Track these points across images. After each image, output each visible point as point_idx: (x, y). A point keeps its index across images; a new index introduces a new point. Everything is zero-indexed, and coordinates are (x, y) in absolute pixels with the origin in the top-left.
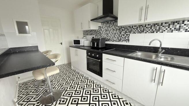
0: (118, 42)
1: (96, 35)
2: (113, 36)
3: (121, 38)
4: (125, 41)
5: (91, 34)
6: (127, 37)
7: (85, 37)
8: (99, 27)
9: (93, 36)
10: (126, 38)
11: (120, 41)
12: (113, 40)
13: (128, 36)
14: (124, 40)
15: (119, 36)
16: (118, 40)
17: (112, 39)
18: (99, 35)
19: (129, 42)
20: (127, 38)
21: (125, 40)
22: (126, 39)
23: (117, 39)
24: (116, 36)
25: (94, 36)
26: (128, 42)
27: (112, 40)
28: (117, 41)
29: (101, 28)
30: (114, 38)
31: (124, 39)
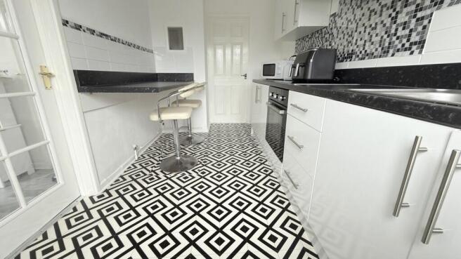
0: (380, 57)
2: (367, 37)
3: (394, 38)
4: (406, 50)
6: (420, 28)
10: (414, 34)
11: (385, 52)
12: (363, 52)
13: (426, 22)
14: (403, 45)
15: (386, 33)
16: (380, 49)
17: (361, 49)
19: (420, 52)
20: (418, 34)
21: (407, 45)
22: (415, 38)
23: (378, 46)
24: (377, 35)
26: (417, 52)
27: (360, 56)
28: (375, 57)
30: (367, 44)
31: (404, 41)
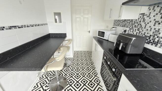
1: (131, 28)
5: (124, 26)
7: (114, 29)
8: (141, 15)
9: (125, 28)
18: (137, 29)
25: (128, 29)
29: (145, 17)
